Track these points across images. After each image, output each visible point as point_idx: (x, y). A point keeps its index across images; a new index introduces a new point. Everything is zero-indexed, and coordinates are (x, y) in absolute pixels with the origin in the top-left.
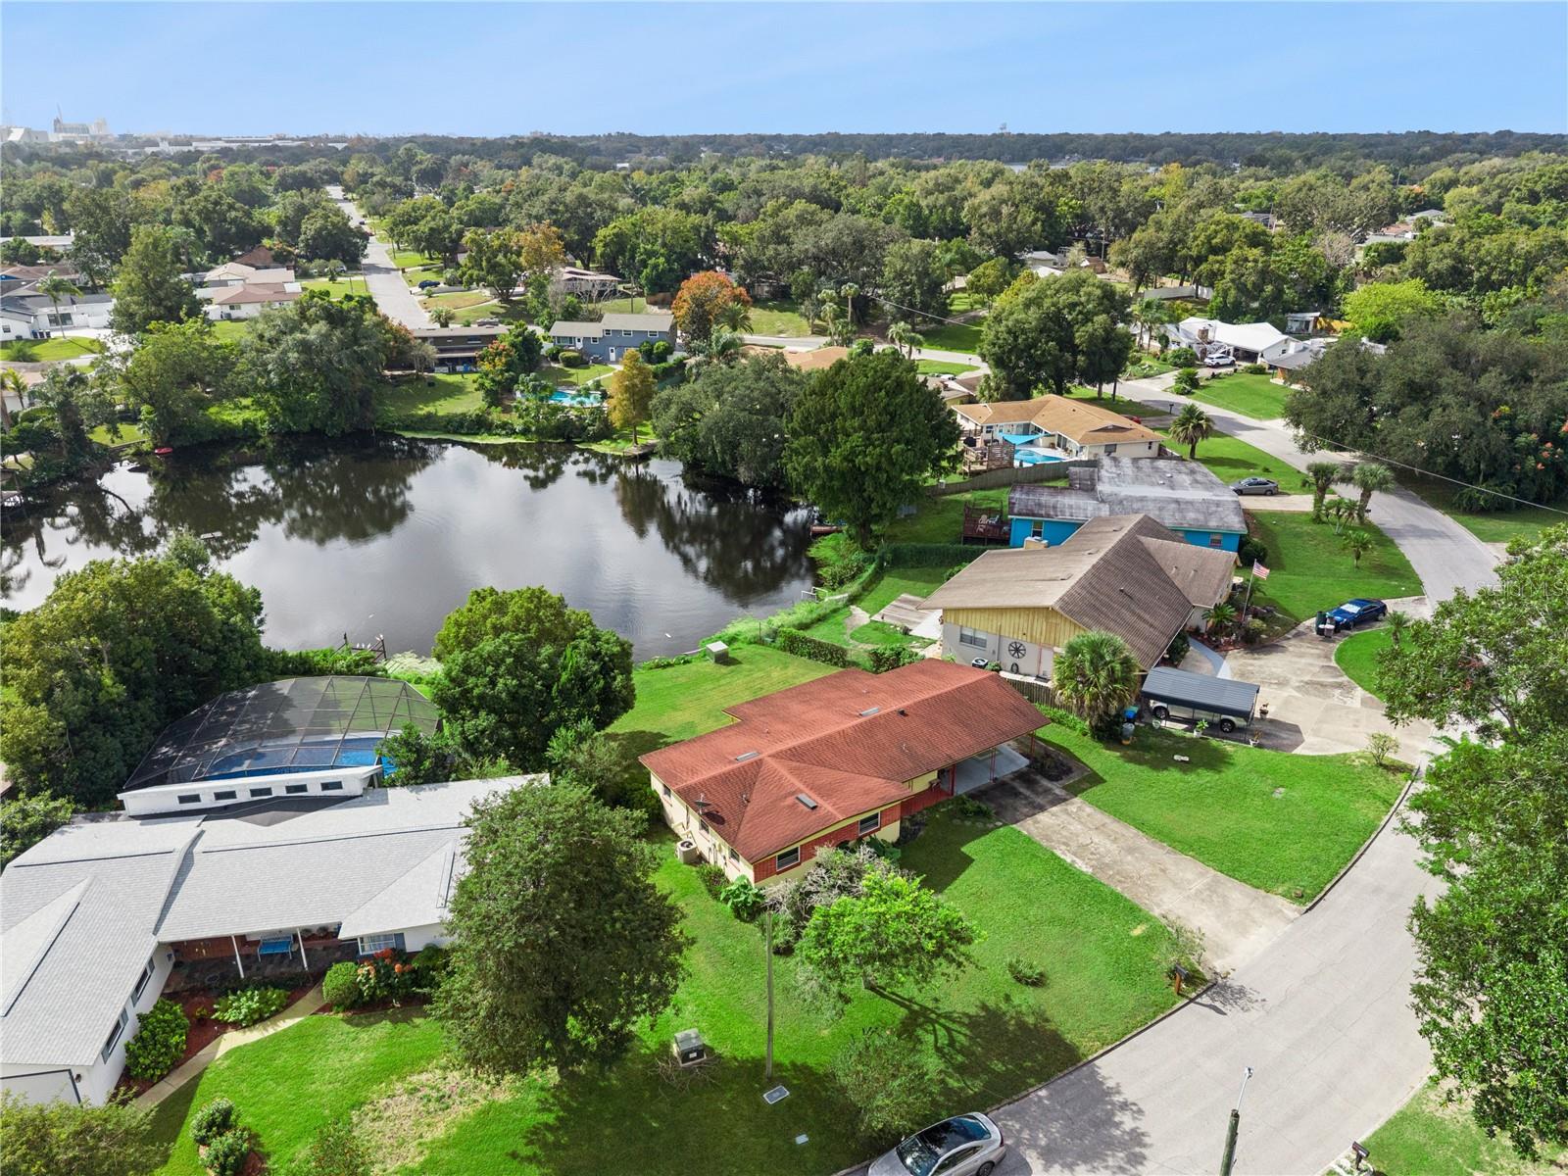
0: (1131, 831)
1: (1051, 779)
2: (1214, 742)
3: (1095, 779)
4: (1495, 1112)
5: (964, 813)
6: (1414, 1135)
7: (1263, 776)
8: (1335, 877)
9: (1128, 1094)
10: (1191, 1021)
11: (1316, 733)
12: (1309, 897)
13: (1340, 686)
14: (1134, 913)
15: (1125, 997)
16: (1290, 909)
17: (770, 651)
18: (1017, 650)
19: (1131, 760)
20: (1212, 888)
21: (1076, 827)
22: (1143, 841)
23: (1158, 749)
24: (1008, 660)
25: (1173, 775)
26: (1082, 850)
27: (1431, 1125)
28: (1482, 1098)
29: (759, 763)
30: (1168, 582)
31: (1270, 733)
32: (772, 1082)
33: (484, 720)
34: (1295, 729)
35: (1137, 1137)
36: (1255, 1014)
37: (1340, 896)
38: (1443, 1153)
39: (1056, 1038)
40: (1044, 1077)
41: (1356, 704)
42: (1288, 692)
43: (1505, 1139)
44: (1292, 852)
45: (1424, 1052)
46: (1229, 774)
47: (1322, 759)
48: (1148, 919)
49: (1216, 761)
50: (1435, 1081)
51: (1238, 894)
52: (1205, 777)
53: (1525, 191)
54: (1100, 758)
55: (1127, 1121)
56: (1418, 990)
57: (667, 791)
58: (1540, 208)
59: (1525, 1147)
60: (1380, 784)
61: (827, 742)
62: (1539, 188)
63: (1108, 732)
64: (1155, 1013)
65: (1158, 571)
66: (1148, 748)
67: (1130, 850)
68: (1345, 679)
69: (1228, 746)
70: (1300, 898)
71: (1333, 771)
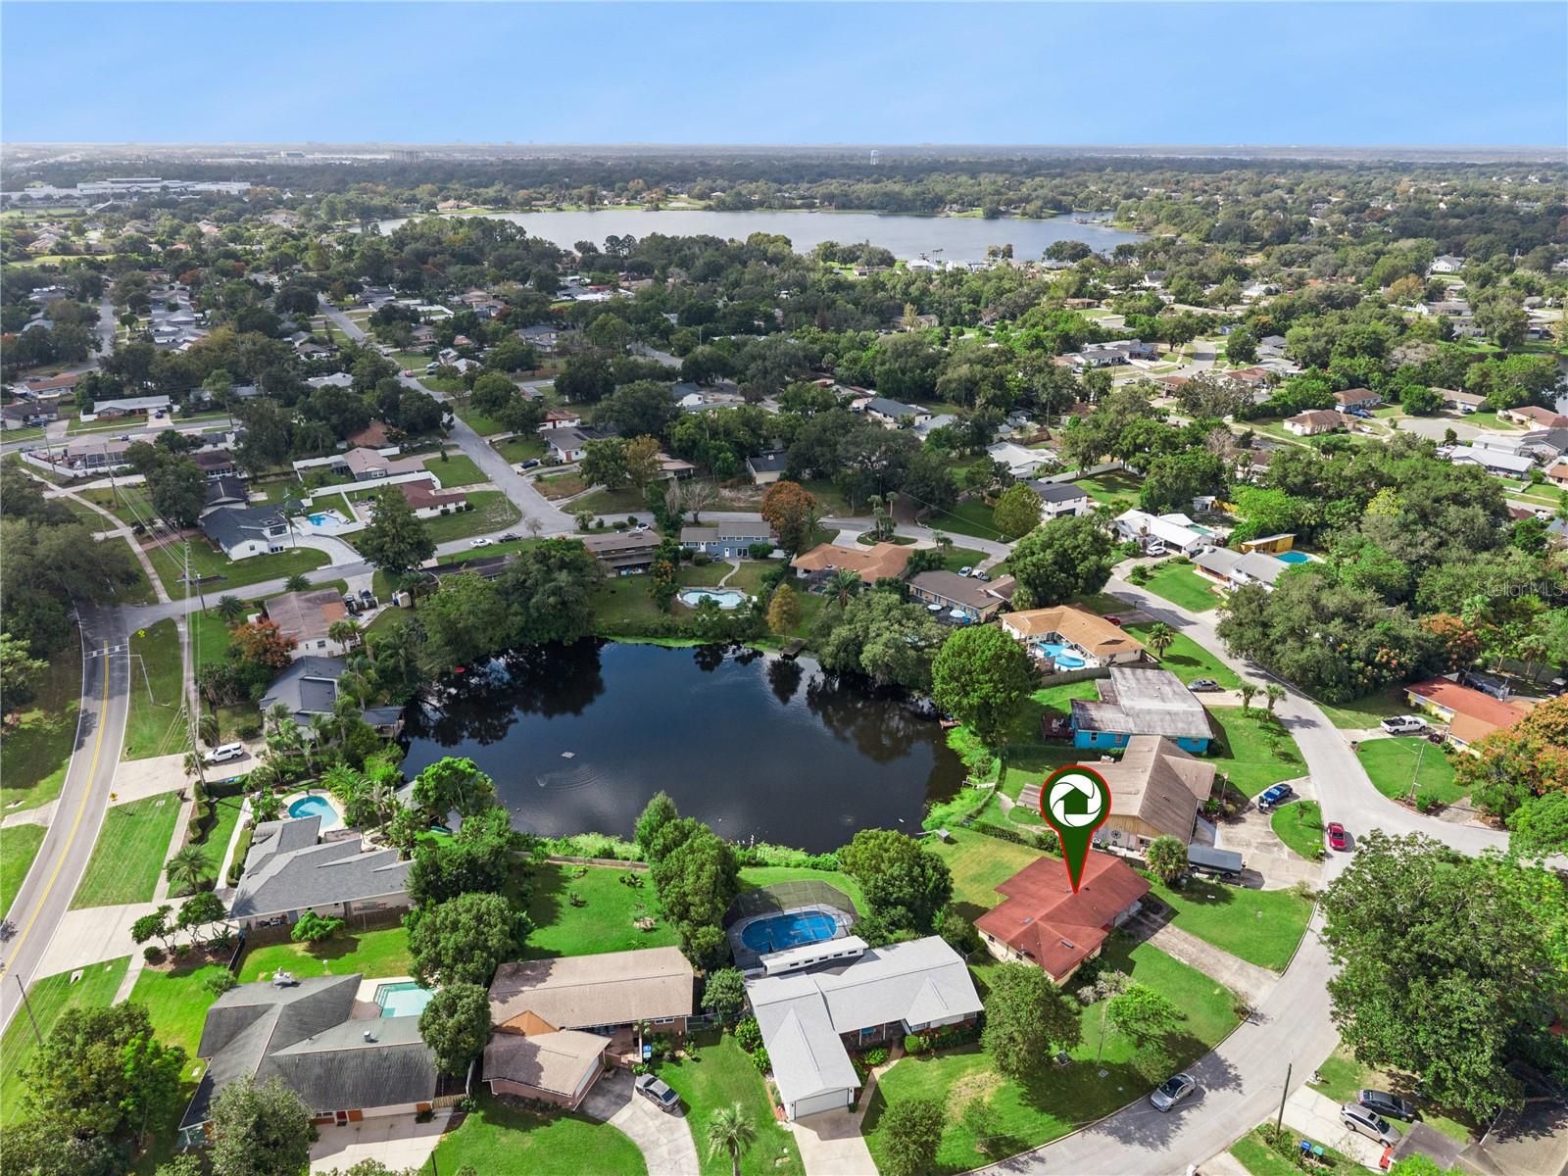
0: (1199, 941)
1: (1156, 913)
2: (1223, 886)
3: (1174, 913)
4: (1361, 1055)
5: (1123, 937)
6: (1334, 1066)
7: (1251, 905)
8: (1291, 958)
9: (1230, 1061)
10: (1246, 1028)
11: (1270, 877)
12: (1281, 969)
13: (1276, 845)
14: (1213, 983)
15: (1220, 1022)
16: (1275, 975)
17: (969, 832)
18: (1116, 834)
19: (1188, 899)
20: (1241, 968)
21: (1175, 940)
22: (1206, 946)
23: (1199, 891)
24: (1111, 839)
25: (1208, 907)
26: (1181, 952)
27: (1340, 1062)
28: (1357, 1051)
29: (1035, 924)
30: (1183, 784)
31: (1248, 878)
32: (1100, 1068)
33: (901, 910)
34: (1259, 875)
35: (1237, 1078)
36: (1269, 1025)
37: (1294, 967)
38: (1344, 1072)
39: (1198, 1042)
40: (1199, 1058)
41: (1285, 856)
42: (1252, 850)
43: (1365, 1064)
44: (1271, 947)
45: (1338, 1037)
46: (1235, 905)
47: (1275, 892)
48: (1219, 986)
49: (1225, 897)
50: (1340, 1046)
51: (1253, 970)
52: (1223, 908)
53: (1345, 347)
54: (1173, 899)
55: (1233, 1072)
56: (1332, 1013)
57: (991, 938)
58: (1355, 361)
59: (1371, 1066)
60: (1302, 904)
61: (1059, 909)
62: (1355, 344)
63: (1173, 884)
64: (1232, 1028)
65: (1176, 778)
66: (1193, 891)
67: (1202, 951)
68: (1278, 840)
69: (1230, 888)
70: (1278, 970)
71: (1279, 899)
